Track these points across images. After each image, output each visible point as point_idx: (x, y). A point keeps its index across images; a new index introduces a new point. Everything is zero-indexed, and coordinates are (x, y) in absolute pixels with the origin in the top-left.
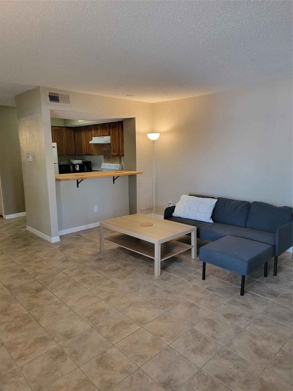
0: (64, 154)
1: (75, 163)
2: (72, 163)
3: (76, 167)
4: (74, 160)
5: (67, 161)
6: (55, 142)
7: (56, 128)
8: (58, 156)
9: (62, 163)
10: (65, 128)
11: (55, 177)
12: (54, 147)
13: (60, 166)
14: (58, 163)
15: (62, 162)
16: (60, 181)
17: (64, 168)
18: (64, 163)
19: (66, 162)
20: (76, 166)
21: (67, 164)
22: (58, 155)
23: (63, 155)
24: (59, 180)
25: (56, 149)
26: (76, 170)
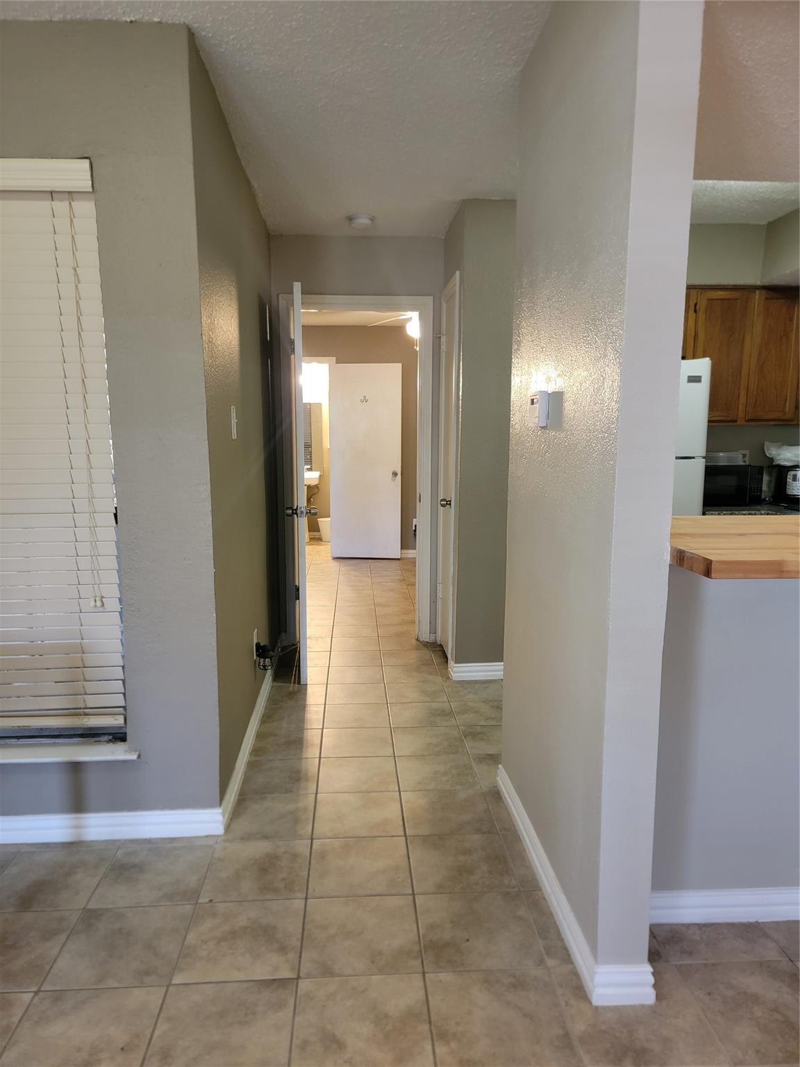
0: (741, 414)
1: (786, 460)
2: (772, 460)
3: (789, 480)
4: (785, 447)
5: (747, 452)
6: (704, 356)
7: (720, 293)
8: (708, 426)
9: (723, 458)
10: (764, 292)
11: (673, 535)
12: (694, 379)
13: (712, 472)
14: (704, 454)
15: (722, 451)
16: (708, 573)
17: (732, 481)
18: (736, 457)
19: (744, 456)
20: (793, 473)
21: (747, 464)
22: (709, 421)
23: (736, 421)
24: (702, 567)
25: (703, 389)
26: (789, 492)
